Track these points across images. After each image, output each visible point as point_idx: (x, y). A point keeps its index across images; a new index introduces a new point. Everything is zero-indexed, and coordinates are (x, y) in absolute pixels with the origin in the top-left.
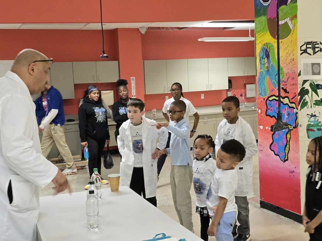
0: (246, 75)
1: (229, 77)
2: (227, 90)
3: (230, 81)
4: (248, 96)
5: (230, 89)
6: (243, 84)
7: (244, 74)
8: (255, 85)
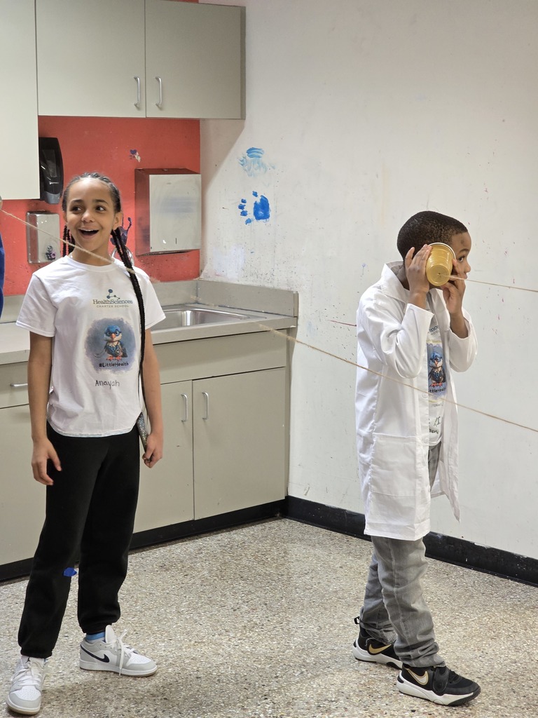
0: (150, 115)
1: (43, 120)
2: (36, 208)
3: (49, 149)
4: (158, 243)
5: (53, 197)
6: (133, 167)
7: (138, 107)
8: (198, 177)
